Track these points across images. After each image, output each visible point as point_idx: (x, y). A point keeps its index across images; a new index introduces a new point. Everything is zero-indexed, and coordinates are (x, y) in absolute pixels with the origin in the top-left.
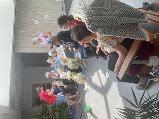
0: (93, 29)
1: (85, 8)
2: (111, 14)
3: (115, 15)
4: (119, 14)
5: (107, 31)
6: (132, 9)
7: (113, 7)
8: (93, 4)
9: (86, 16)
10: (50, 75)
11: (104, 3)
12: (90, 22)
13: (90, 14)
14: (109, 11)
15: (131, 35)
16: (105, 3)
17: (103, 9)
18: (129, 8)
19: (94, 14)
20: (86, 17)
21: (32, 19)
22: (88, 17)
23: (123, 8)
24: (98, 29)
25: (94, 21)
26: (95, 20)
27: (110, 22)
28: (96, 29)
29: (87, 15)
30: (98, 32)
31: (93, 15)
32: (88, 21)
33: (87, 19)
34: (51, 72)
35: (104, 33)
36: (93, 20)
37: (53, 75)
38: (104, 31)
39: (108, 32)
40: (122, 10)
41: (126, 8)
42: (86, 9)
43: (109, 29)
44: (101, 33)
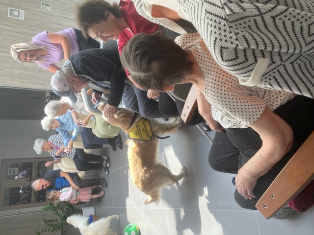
0: (237, 57)
10: (45, 147)
12: (232, 25)
21: (10, 6)
22: (230, 5)
24: (256, 62)
25: (252, 24)
26: (255, 20)
27: (308, 39)
28: (251, 60)
30: (253, 74)
32: (223, 22)
34: (49, 140)
35: (273, 81)
36: (246, 20)
37: (52, 148)
38: (275, 71)
39: (286, 77)
43: (294, 68)
44: (264, 77)
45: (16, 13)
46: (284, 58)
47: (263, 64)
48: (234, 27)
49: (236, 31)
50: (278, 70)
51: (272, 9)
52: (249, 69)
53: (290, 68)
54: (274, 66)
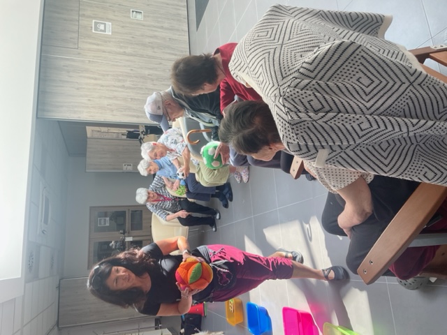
0: (301, 149)
1: (279, 77)
2: (368, 105)
3: (382, 109)
4: (394, 105)
5: (349, 156)
6: (437, 88)
7: (377, 82)
8: (312, 69)
9: (284, 106)
11: (347, 68)
12: (294, 127)
13: (296, 100)
14: (364, 96)
15: (422, 173)
16: (353, 69)
17: (344, 90)
18: (430, 87)
19: (312, 103)
20: (283, 108)
22: (291, 113)
23: (411, 87)
24: (317, 151)
25: (310, 125)
27: (361, 134)
28: (313, 151)
29: (286, 105)
30: (317, 160)
31: (308, 105)
32: (287, 125)
33: (284, 116)
35: (337, 164)
36: (305, 123)
38: (337, 156)
39: (349, 161)
40: (406, 93)
41: (419, 88)
42: (285, 80)
43: (355, 153)
44: (328, 162)
45: (102, 27)
46: (344, 147)
47: (323, 154)
48: (296, 129)
49: (297, 132)
50: (340, 156)
51: (322, 117)
52: (312, 157)
53: (351, 154)
54: (334, 154)
